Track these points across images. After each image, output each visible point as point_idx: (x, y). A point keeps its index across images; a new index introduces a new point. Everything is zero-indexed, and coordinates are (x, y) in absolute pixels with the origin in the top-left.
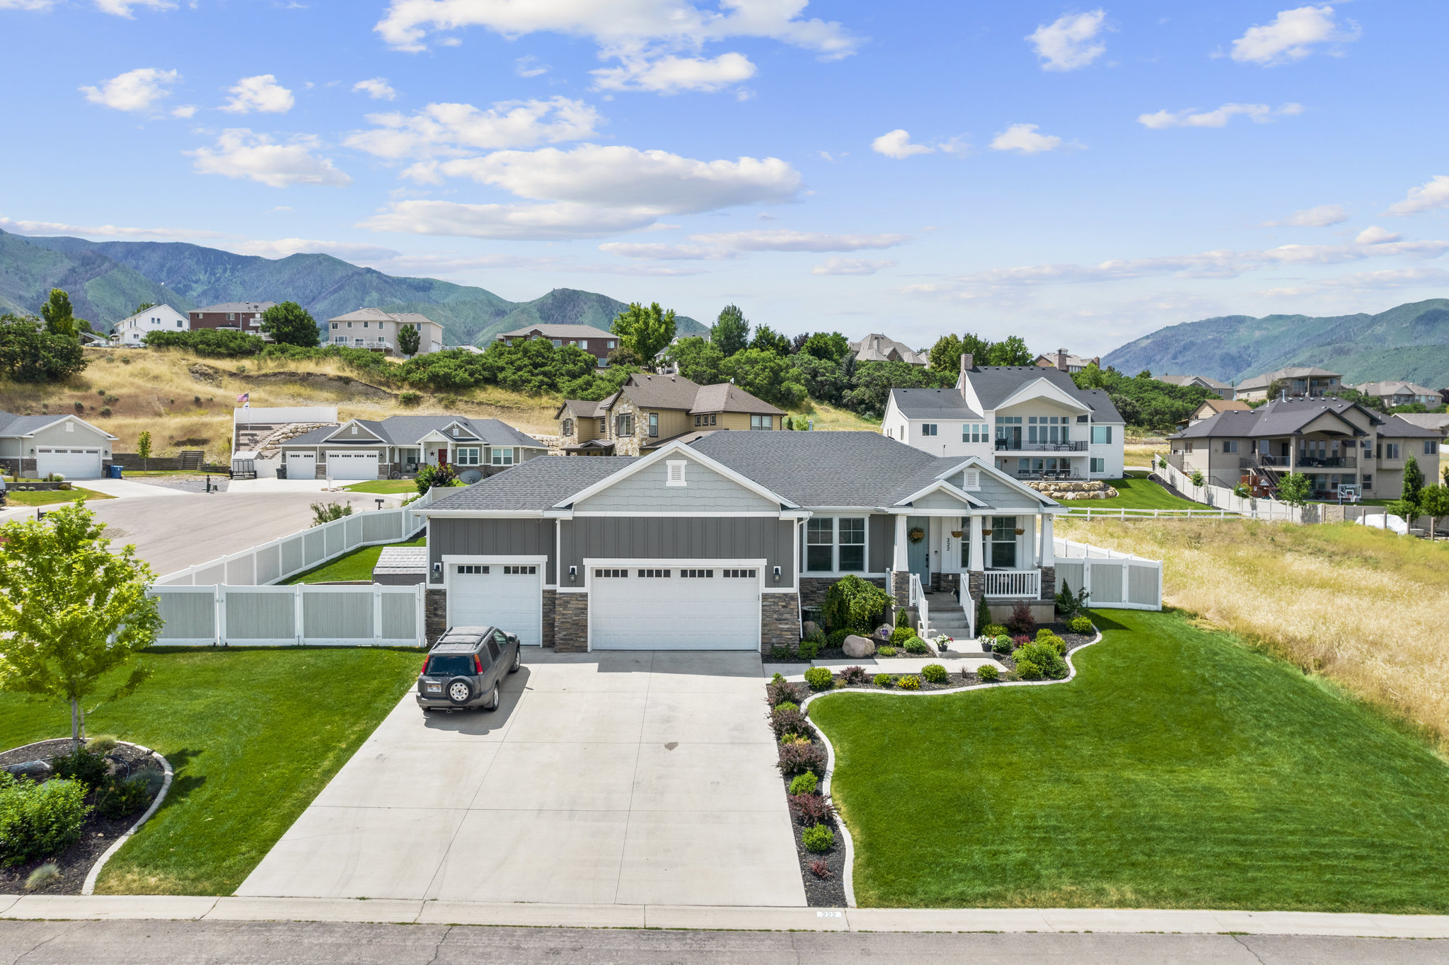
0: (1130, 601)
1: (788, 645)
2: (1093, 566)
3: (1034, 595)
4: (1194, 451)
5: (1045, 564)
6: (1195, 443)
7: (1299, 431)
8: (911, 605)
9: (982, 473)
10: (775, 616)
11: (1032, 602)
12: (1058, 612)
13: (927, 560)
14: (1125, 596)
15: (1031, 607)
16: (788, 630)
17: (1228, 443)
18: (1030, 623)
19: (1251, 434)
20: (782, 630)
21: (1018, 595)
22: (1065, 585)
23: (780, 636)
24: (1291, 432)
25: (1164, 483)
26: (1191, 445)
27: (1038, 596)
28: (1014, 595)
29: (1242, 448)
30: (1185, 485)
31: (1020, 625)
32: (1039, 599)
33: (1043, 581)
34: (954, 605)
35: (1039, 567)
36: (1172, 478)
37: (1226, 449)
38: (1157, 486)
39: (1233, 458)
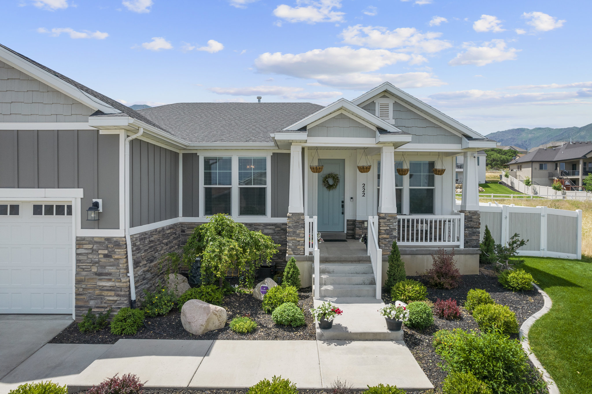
0: (549, 249)
1: (111, 310)
2: (511, 214)
3: (456, 243)
4: (522, 169)
5: (468, 209)
6: (523, 165)
7: (585, 156)
8: (307, 254)
9: (395, 103)
10: (94, 269)
11: (455, 251)
12: (484, 261)
13: (343, 206)
14: (544, 243)
15: (455, 257)
16: (111, 289)
17: (542, 165)
18: (453, 277)
19: (555, 160)
20: (102, 289)
21: (438, 243)
22: (487, 232)
23: (100, 297)
24: (580, 156)
25: (508, 186)
26: (521, 166)
27: (461, 244)
28: (433, 243)
29: (550, 167)
30: (520, 186)
31: (442, 280)
32: (462, 247)
33: (466, 227)
34: (361, 255)
35: (461, 211)
36: (512, 183)
37: (541, 168)
38: (504, 187)
39: (544, 172)
